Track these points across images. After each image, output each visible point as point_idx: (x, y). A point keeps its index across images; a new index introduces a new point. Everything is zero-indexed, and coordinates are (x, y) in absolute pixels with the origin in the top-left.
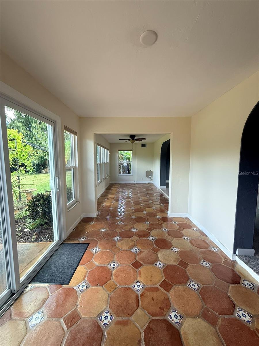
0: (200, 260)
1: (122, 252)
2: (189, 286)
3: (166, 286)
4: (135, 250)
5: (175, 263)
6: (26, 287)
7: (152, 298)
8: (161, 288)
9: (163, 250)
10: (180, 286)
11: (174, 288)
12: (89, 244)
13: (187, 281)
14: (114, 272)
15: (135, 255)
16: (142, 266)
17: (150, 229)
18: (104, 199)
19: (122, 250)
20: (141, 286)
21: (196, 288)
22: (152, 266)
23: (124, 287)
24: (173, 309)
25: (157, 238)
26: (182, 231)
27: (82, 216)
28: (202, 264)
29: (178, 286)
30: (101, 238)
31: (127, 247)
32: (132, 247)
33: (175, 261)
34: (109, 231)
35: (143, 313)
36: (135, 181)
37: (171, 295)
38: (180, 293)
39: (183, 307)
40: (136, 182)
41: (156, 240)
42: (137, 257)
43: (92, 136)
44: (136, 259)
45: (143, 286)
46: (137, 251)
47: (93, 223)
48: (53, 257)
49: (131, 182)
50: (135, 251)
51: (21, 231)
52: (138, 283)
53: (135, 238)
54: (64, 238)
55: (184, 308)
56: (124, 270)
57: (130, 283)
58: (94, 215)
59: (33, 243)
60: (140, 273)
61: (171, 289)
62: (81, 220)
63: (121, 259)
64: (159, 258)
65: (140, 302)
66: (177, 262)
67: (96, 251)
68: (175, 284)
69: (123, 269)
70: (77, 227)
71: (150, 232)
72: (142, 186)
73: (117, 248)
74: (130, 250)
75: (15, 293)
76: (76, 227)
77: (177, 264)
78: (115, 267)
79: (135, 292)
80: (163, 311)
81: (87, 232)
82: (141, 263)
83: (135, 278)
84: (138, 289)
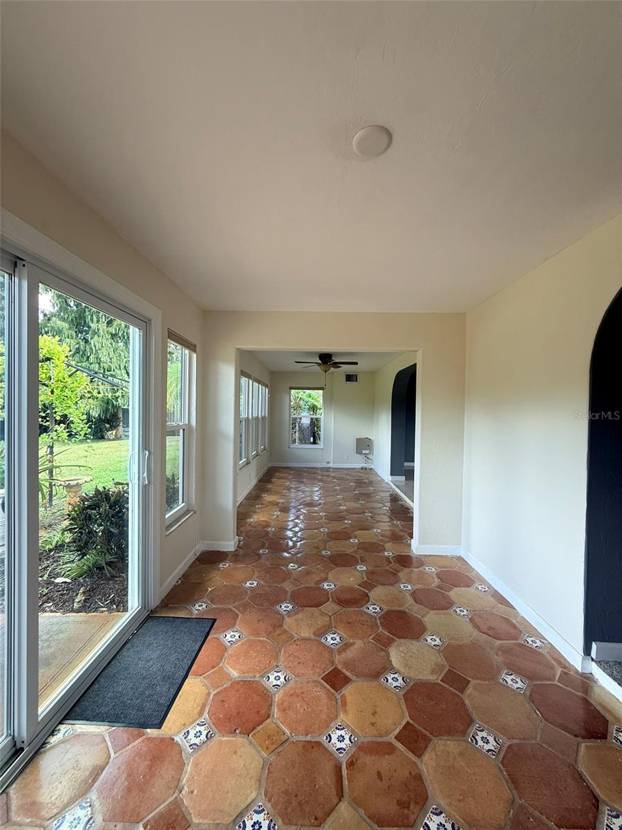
0: (499, 672)
1: (297, 645)
2: (474, 741)
3: (414, 739)
4: (331, 639)
5: (432, 678)
6: (52, 734)
7: (378, 772)
8: (399, 745)
9: (402, 640)
10: (449, 742)
11: (435, 746)
12: (215, 620)
13: (469, 727)
14: (277, 698)
15: (332, 653)
16: (348, 682)
17: (369, 585)
18: (253, 506)
19: (298, 639)
20: (347, 737)
21: (493, 749)
22: (375, 683)
23: (302, 738)
24: (435, 807)
25: (386, 608)
26: (449, 591)
27: (200, 548)
28: (504, 683)
29: (443, 742)
30: (245, 606)
31: (312, 631)
32: (322, 633)
33: (433, 672)
34: (265, 589)
35: (355, 815)
36: (328, 463)
37: (428, 765)
38: (452, 761)
39: (459, 801)
40: (331, 465)
41: (383, 613)
42: (338, 659)
43: (232, 354)
44: (333, 663)
45: (353, 737)
46: (335, 642)
47: (225, 566)
48: (124, 652)
49: (319, 465)
50: (332, 642)
51: (49, 583)
52: (339, 729)
53: (330, 607)
54: (154, 602)
55: (461, 804)
56: (303, 693)
57: (318, 729)
58: (230, 545)
59: (76, 614)
60: (346, 703)
61: (426, 748)
62: (196, 557)
63: (296, 664)
64: (394, 664)
65: (346, 782)
66: (440, 674)
67: (234, 640)
68: (434, 734)
69: (300, 691)
70: (185, 576)
71: (367, 591)
72: (347, 474)
73: (285, 631)
74: (318, 638)
75: (22, 749)
76: (183, 575)
77: (439, 682)
78: (279, 684)
79: (331, 754)
80: (406, 811)
81: (210, 589)
82: (348, 674)
83: (332, 716)
84: (339, 745)
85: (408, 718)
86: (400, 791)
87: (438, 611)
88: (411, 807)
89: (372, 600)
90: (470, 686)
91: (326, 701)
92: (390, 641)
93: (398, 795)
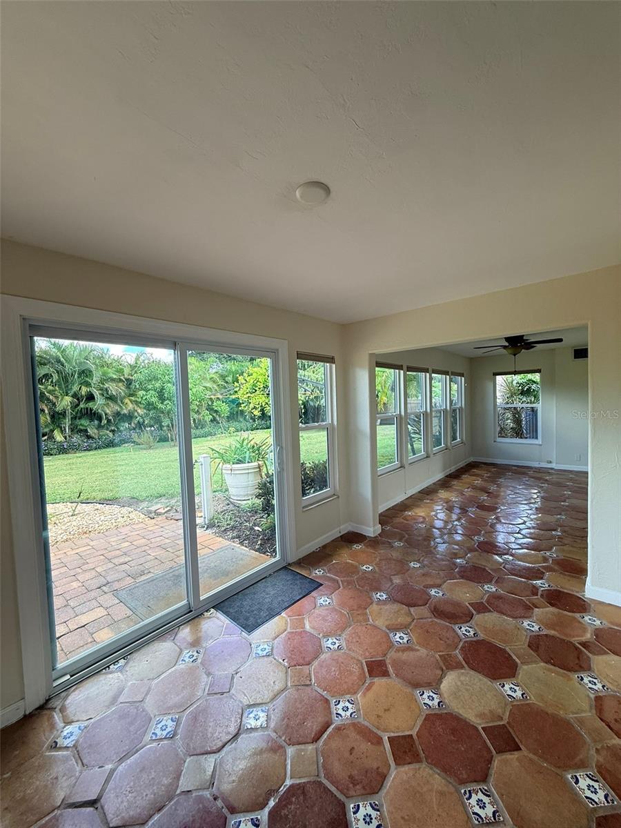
1: (366, 628)
2: (468, 795)
3: (404, 749)
4: (399, 638)
6: (207, 611)
7: (353, 748)
8: (387, 745)
10: (437, 776)
11: (419, 769)
12: (322, 585)
14: (323, 657)
15: (390, 648)
16: (385, 676)
17: (481, 608)
19: (370, 625)
20: (350, 711)
21: (483, 817)
22: (409, 690)
24: (377, 803)
25: (482, 636)
26: (594, 654)
27: (345, 528)
28: (573, 781)
29: (431, 772)
30: (349, 583)
31: (387, 623)
32: (395, 629)
34: (376, 575)
35: (313, 757)
36: (551, 462)
38: (425, 789)
39: (403, 818)
40: (553, 466)
41: (475, 639)
42: (392, 654)
43: (366, 360)
46: (401, 641)
47: (358, 547)
49: (536, 464)
52: (349, 702)
54: (292, 558)
55: (402, 822)
56: (343, 663)
57: (335, 692)
58: (370, 530)
59: (254, 552)
60: (371, 688)
61: (409, 763)
62: (341, 534)
64: (442, 686)
65: (325, 736)
66: (487, 722)
68: (429, 761)
69: (342, 660)
70: (324, 547)
71: (474, 612)
73: (366, 614)
74: (388, 631)
75: (192, 611)
77: (480, 728)
78: (332, 648)
79: (330, 713)
80: (351, 785)
82: (391, 670)
83: (351, 690)
84: (340, 712)
85: (414, 732)
86: (358, 771)
87: (552, 667)
88: (358, 787)
89: (473, 622)
90: (516, 753)
91: (356, 678)
92: (458, 666)
93: (355, 772)
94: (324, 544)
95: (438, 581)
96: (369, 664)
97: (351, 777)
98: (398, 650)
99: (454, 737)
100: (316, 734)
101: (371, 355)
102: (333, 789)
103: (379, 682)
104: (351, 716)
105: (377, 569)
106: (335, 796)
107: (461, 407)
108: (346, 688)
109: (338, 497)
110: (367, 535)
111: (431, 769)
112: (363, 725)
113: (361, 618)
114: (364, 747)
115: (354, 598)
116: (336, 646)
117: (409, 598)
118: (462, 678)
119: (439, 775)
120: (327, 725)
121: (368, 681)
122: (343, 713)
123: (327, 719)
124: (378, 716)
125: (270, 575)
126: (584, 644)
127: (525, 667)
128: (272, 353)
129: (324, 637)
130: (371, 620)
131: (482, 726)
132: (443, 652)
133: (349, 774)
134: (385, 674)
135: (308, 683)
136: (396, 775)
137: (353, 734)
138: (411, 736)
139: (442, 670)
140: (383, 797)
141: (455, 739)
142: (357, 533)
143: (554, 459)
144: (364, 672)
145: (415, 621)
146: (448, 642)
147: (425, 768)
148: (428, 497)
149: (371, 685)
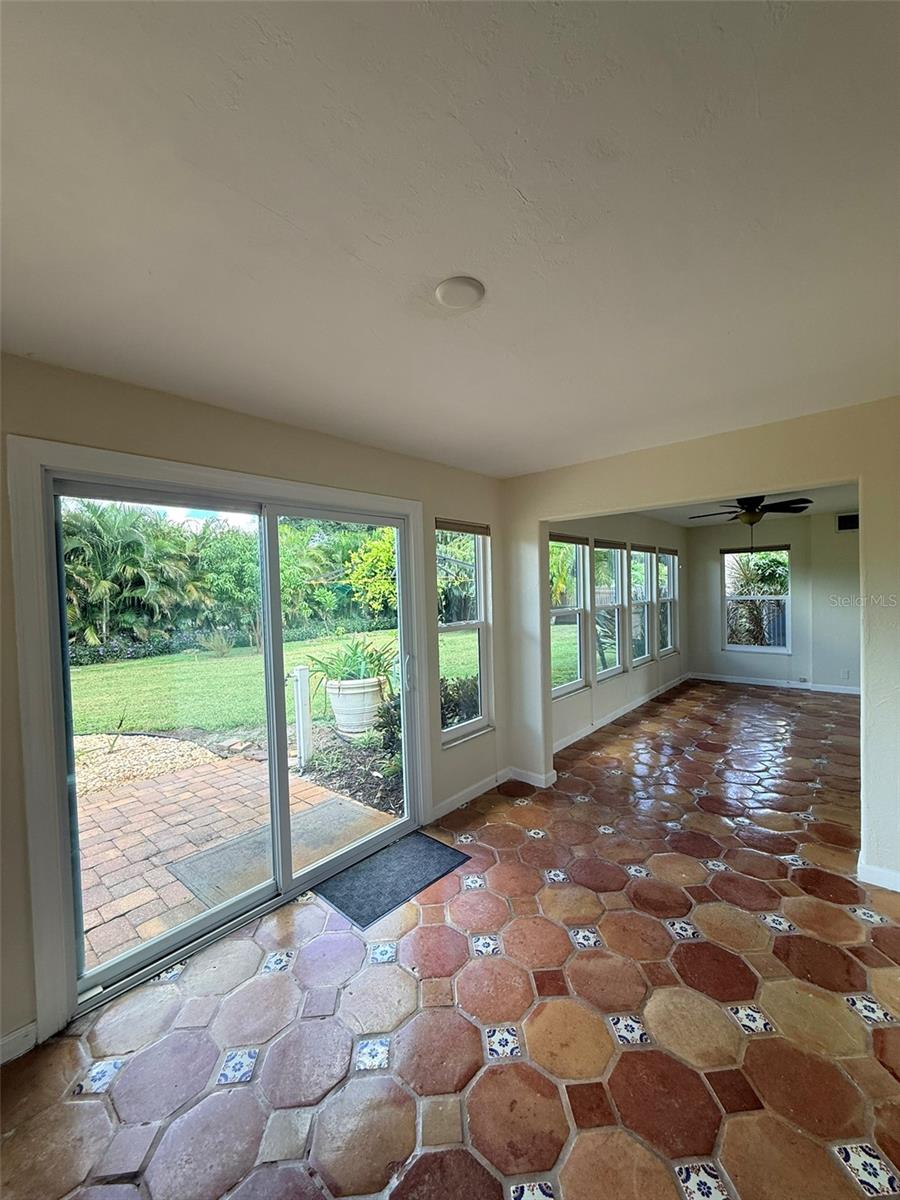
3: (590, 1105)
7: (515, 1101)
8: (565, 1097)
9: (690, 991)
11: (613, 1133)
12: (469, 858)
14: (470, 964)
15: (569, 953)
16: (562, 995)
17: (703, 895)
19: (540, 918)
20: (511, 1046)
22: (596, 1015)
23: (465, 1015)
24: (549, 1184)
25: (704, 937)
26: (873, 966)
28: (841, 1158)
29: (629, 1139)
30: (509, 856)
32: (577, 924)
33: (698, 1056)
34: (549, 845)
35: (457, 1114)
36: (805, 681)
38: (620, 1166)
40: (809, 685)
41: (694, 941)
42: (572, 963)
43: (534, 529)
44: (562, 963)
45: (517, 1050)
46: (586, 943)
47: (522, 803)
49: (783, 684)
50: (582, 941)
52: (509, 1032)
53: (620, 898)
54: (427, 818)
56: (499, 974)
57: (487, 1018)
60: (539, 1013)
61: (598, 1126)
62: (498, 784)
63: (517, 941)
64: (646, 1010)
65: (473, 1083)
66: (714, 1066)
69: (499, 970)
70: (474, 802)
71: (694, 901)
73: (534, 902)
74: (566, 928)
75: (280, 895)
76: (471, 801)
77: (702, 1074)
78: (484, 951)
79: (481, 1049)
81: (488, 824)
82: (570, 986)
83: (513, 1016)
84: (496, 1047)
85: (604, 1079)
86: (522, 1135)
87: (808, 984)
88: (521, 1160)
89: (691, 916)
90: (756, 1112)
91: (519, 997)
92: (670, 981)
93: (517, 1138)
94: (473, 798)
95: (640, 855)
96: (539, 977)
97: (511, 1145)
98: (581, 957)
99: (664, 1087)
100: (460, 1081)
101: (542, 523)
102: (484, 1162)
103: (554, 1003)
104: (512, 1054)
105: (550, 836)
106: (488, 1173)
107: (674, 599)
108: (504, 1010)
109: (494, 730)
110: (536, 785)
111: (630, 1135)
112: (530, 1067)
113: (526, 908)
114: (531, 1100)
115: (517, 878)
116: (490, 949)
117: (597, 879)
118: (676, 999)
119: (642, 1144)
120: (476, 1067)
121: (537, 1002)
122: (500, 1049)
123: (476, 1057)
124: (552, 1054)
125: (395, 842)
126: (856, 951)
127: (769, 984)
128: (400, 520)
129: (473, 935)
130: (541, 912)
131: (707, 1071)
132: (645, 959)
133: (508, 1140)
134: (562, 991)
135: (449, 1003)
136: (578, 1143)
137: (516, 1082)
138: (599, 1085)
139: (647, 987)
140: (558, 1176)
141: (666, 1091)
142: (521, 782)
143: (809, 675)
144: (531, 988)
145: (606, 913)
146: (655, 944)
147: (620, 1133)
148: (625, 730)
149: (542, 1007)
